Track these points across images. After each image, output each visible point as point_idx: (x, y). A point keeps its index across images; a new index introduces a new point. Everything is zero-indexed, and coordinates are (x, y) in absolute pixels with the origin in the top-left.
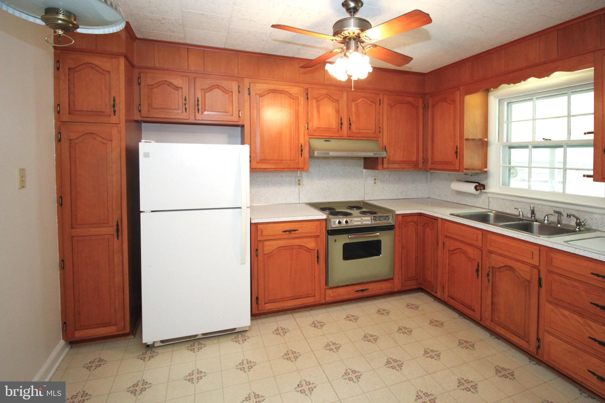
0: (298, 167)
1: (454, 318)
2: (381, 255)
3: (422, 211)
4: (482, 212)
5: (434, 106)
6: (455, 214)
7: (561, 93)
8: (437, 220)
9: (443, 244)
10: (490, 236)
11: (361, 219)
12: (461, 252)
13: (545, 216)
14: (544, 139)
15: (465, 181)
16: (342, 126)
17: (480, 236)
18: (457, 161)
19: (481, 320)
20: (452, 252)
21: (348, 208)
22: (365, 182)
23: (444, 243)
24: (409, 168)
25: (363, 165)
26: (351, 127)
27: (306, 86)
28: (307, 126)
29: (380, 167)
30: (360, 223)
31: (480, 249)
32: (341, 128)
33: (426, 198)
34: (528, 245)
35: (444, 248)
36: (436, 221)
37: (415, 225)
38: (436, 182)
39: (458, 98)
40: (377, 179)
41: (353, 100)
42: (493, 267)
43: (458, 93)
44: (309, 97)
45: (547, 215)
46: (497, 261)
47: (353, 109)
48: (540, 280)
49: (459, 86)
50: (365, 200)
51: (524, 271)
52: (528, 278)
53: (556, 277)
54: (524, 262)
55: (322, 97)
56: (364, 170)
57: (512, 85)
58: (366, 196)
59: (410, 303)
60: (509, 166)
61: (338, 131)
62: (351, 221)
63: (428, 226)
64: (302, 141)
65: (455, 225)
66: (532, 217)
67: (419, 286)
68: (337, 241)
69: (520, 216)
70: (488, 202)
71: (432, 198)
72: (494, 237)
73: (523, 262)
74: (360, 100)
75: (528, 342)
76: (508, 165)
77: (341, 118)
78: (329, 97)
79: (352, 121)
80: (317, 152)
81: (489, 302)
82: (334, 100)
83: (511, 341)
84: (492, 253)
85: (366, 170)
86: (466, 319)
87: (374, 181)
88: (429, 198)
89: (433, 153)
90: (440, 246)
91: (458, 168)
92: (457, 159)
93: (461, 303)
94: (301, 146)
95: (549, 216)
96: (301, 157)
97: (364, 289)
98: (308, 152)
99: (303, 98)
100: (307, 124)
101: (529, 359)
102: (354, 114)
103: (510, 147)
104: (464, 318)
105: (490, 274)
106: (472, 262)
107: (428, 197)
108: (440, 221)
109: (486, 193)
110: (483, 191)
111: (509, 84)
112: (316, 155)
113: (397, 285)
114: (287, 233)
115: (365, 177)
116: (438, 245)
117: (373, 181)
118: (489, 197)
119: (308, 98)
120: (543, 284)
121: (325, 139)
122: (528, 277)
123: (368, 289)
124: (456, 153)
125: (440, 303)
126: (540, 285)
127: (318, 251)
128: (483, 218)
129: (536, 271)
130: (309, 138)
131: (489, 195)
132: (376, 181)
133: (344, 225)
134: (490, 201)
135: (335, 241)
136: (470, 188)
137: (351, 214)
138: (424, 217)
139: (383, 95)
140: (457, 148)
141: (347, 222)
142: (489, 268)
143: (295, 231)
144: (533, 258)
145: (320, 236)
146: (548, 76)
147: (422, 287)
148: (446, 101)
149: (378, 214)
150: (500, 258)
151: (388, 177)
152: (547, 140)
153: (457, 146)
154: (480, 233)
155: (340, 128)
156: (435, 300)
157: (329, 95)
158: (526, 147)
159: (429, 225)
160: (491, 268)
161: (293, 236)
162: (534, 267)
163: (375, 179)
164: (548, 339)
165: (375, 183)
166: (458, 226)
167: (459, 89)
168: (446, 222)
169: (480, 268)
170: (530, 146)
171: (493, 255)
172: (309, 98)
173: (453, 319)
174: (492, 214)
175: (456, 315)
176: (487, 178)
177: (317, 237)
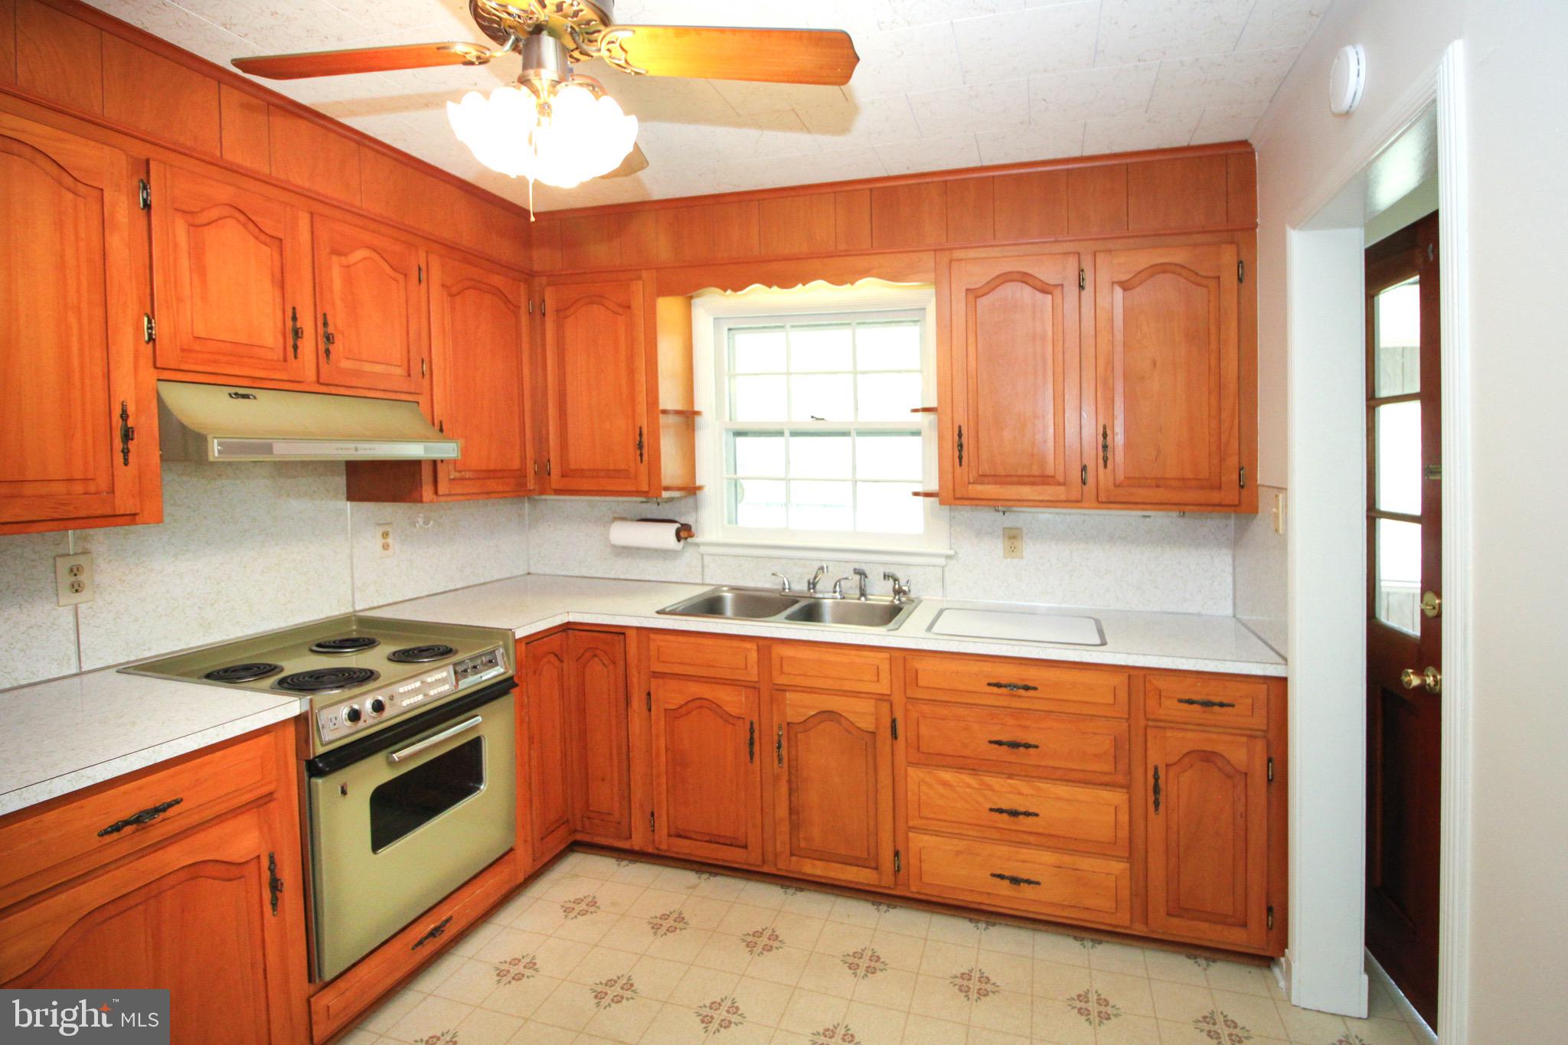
0: (110, 512)
1: (694, 887)
2: (482, 787)
3: (573, 618)
4: (703, 594)
5: (562, 313)
6: (667, 610)
7: (839, 322)
8: (624, 634)
9: (644, 695)
10: (779, 651)
11: (422, 682)
12: (701, 707)
13: (836, 584)
14: (812, 417)
15: (639, 518)
16: (299, 343)
17: (753, 656)
18: (643, 468)
19: (764, 862)
20: (674, 715)
21: (315, 648)
22: (352, 547)
23: (649, 694)
24: (504, 492)
25: (345, 489)
26: (331, 347)
27: (142, 150)
28: (150, 328)
29: (427, 491)
30: (419, 698)
31: (755, 688)
32: (295, 347)
33: (522, 575)
34: (865, 653)
35: (650, 710)
36: (622, 637)
37: (557, 663)
38: (549, 526)
39: (638, 302)
40: (390, 535)
41: (336, 252)
42: (788, 724)
43: (637, 287)
44: (154, 200)
45: (839, 581)
46: (798, 706)
47: (337, 284)
48: (894, 721)
49: (641, 270)
50: (355, 611)
51: (862, 714)
52: (871, 728)
53: (926, 709)
54: (859, 692)
55: (214, 213)
56: (349, 503)
57: (775, 289)
58: (357, 596)
59: (567, 899)
60: (735, 477)
61: (285, 360)
62: (392, 698)
63: (595, 656)
64: (125, 391)
65: (681, 639)
66: (809, 589)
67: (571, 839)
68: (349, 790)
69: (784, 589)
70: (700, 566)
71: (538, 575)
72: (788, 652)
73: (856, 694)
74: (359, 254)
75: (876, 869)
76: (733, 476)
77: (294, 308)
78: (242, 218)
79: (335, 326)
80: (219, 444)
81: (782, 811)
82: (263, 237)
83: (836, 883)
84: (785, 691)
85: (355, 503)
86: (716, 874)
87: (383, 541)
88: (529, 574)
89: (564, 446)
90: (637, 703)
91: (645, 488)
92: (641, 462)
93: (708, 839)
94: (124, 416)
95: (843, 582)
96: (126, 463)
97: (438, 924)
98: (158, 441)
99: (124, 198)
100: (146, 319)
101: (873, 904)
102: (339, 303)
103: (739, 434)
104: (711, 873)
105: (784, 743)
106: (733, 725)
107: (526, 572)
108: (632, 634)
109: (697, 545)
110: (689, 540)
111: (770, 286)
112: (216, 454)
113: (524, 861)
114: (129, 829)
115: (352, 529)
116: (628, 703)
117: (380, 541)
118: (702, 555)
119: (147, 206)
120: (900, 732)
121: (233, 390)
122: (867, 724)
123: (451, 918)
124: (640, 446)
125: (635, 861)
126: (894, 735)
127: (272, 858)
128: (711, 606)
129: (885, 707)
130: (159, 380)
131: (702, 549)
132: (390, 540)
133: (370, 722)
134: (706, 563)
135: (344, 792)
136: (663, 536)
137: (372, 672)
138: (577, 633)
139: (427, 252)
140: (641, 435)
141: (378, 707)
142: (780, 728)
143: (164, 808)
144: (878, 681)
145: (275, 796)
146: (852, 283)
147: (579, 837)
148: (603, 305)
149: (456, 652)
150: (806, 698)
151: (424, 523)
152: (818, 419)
153: (641, 428)
154: (752, 646)
155: (292, 350)
156: (618, 859)
157: (243, 213)
158: (780, 433)
159: (598, 652)
160: (785, 726)
161: (155, 834)
162: (880, 698)
163: (385, 535)
164: (920, 841)
165: (386, 547)
166: (692, 640)
167: (639, 278)
168: (652, 636)
169: (756, 735)
170: (787, 433)
171: (788, 695)
172: (154, 205)
173: (691, 890)
174: (728, 596)
175: (690, 877)
176: (696, 508)
177: (267, 799)
